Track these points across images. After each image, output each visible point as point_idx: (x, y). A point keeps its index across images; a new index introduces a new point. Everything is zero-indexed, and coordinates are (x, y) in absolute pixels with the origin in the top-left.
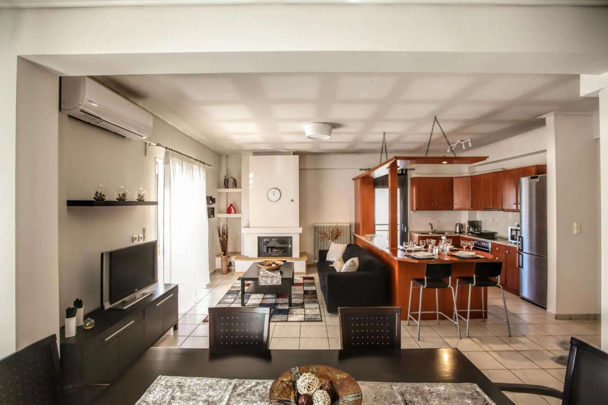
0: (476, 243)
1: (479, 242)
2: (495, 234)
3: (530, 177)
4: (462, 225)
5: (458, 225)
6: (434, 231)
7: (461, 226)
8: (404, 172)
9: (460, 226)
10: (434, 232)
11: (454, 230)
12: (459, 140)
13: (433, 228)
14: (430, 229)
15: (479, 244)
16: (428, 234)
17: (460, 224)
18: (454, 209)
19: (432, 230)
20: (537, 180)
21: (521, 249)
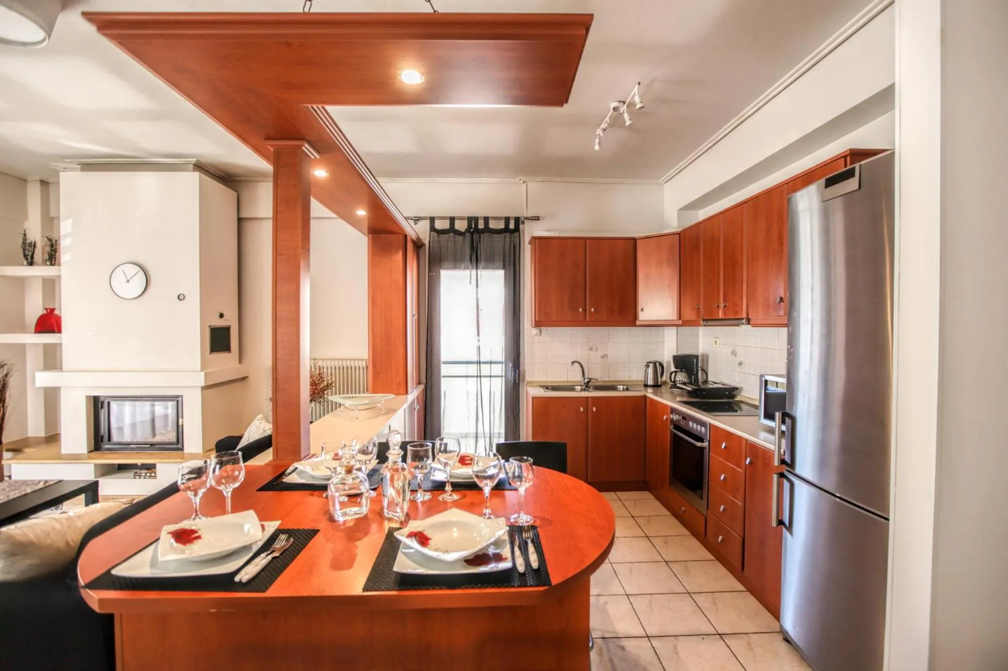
0: (678, 421)
1: (684, 418)
2: (736, 392)
3: (822, 181)
4: (661, 365)
5: (651, 365)
6: (589, 382)
7: (659, 367)
8: (512, 226)
9: (655, 367)
10: (587, 386)
11: (641, 378)
12: (613, 102)
13: (586, 376)
14: (578, 378)
15: (683, 423)
16: (572, 389)
17: (655, 363)
18: (638, 323)
19: (584, 379)
20: (851, 185)
21: (787, 458)
